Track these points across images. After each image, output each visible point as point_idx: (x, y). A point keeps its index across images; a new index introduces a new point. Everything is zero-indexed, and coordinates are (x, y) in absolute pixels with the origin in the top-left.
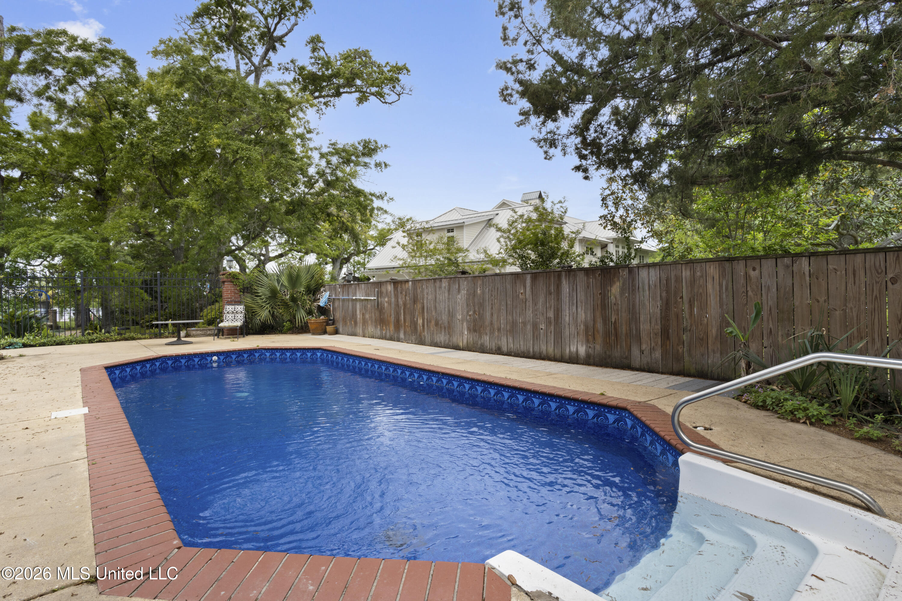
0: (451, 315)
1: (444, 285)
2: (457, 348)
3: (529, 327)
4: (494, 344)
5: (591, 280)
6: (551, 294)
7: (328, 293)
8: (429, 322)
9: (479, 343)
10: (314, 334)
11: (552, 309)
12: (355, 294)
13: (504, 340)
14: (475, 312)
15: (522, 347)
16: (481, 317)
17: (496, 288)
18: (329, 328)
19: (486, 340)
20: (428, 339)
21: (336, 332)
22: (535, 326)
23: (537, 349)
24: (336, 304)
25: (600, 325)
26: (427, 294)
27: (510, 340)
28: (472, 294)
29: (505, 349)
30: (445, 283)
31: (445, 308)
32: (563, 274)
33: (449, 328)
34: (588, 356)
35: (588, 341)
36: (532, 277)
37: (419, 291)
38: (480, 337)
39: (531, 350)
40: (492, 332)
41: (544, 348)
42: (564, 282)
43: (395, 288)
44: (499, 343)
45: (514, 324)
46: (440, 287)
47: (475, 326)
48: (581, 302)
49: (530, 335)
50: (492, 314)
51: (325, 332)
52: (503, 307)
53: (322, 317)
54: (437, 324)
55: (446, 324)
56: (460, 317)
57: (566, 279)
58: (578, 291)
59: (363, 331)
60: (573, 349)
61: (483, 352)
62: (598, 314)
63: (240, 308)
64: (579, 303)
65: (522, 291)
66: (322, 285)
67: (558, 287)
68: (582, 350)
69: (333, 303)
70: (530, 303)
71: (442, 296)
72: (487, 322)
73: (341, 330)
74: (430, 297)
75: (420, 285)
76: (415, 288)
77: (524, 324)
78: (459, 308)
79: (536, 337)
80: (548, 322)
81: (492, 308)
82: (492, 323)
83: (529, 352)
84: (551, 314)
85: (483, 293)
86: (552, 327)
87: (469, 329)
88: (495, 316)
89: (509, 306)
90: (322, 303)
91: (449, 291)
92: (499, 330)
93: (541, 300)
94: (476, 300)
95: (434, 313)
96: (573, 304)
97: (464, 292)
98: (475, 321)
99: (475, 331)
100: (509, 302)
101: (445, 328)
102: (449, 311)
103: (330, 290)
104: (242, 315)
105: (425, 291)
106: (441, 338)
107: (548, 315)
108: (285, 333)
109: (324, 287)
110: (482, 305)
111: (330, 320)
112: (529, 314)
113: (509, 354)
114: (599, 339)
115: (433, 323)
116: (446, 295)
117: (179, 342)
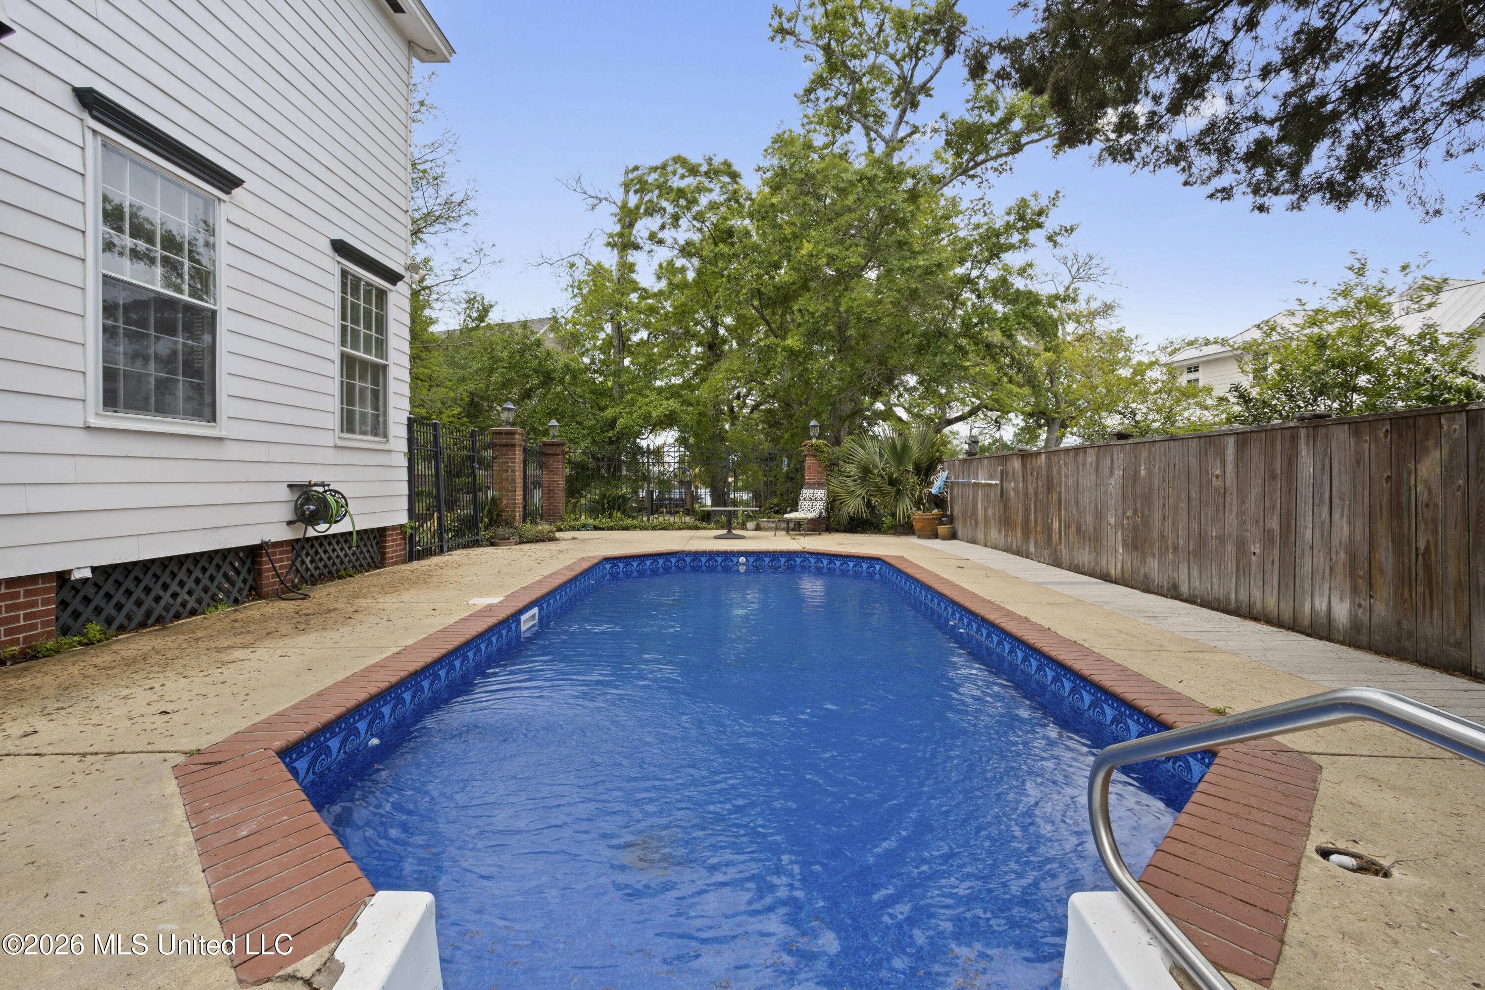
0: (1100, 515)
1: (1089, 460)
2: (1106, 578)
3: (1230, 548)
4: (1166, 577)
5: (1367, 446)
6: (1274, 477)
7: (945, 474)
8: (1068, 527)
9: (1142, 572)
10: (920, 537)
11: (1277, 513)
12: (976, 477)
13: (1183, 569)
14: (1135, 511)
15: (1216, 587)
16: (1146, 522)
17: (1172, 465)
18: (942, 529)
19: (1152, 566)
20: (1065, 559)
21: (953, 536)
22: (1241, 546)
23: (1243, 595)
24: (956, 491)
25: (1385, 555)
26: (1066, 476)
27: (1195, 573)
28: (1131, 478)
29: (1184, 589)
30: (1091, 458)
31: (1090, 502)
32: (1303, 432)
33: (1095, 540)
34: (1355, 624)
35: (1355, 590)
36: (1237, 443)
37: (1055, 470)
38: (1144, 561)
39: (1233, 596)
40: (1163, 554)
41: (1257, 594)
42: (1304, 453)
43: (1024, 466)
44: (1176, 575)
45: (1202, 538)
46: (1084, 464)
47: (1135, 538)
48: (1342, 499)
49: (1230, 566)
50: (1164, 518)
51: (936, 536)
52: (1183, 505)
53: (935, 511)
54: (1079, 531)
55: (1092, 532)
56: (1112, 520)
57: (1308, 444)
58: (1335, 471)
59: (985, 538)
60: (1321, 605)
61: (1147, 590)
62: (1381, 528)
63: (821, 493)
64: (1336, 501)
65: (1218, 472)
66: (940, 460)
67: (1291, 462)
68: (1342, 611)
69: (952, 489)
70: (1232, 498)
71: (1088, 480)
72: (1155, 534)
73: (960, 533)
74: (1069, 482)
75: (1056, 459)
76: (1049, 466)
77: (1221, 539)
78: (1112, 502)
79: (1242, 570)
80: (1268, 537)
81: (1164, 505)
82: (1163, 536)
83: (1228, 600)
84: (1274, 523)
85: (1150, 474)
86: (1276, 552)
87: (1125, 544)
88: (1169, 522)
89: (1193, 503)
90: (934, 490)
91: (1097, 470)
92: (1175, 549)
93: (1255, 491)
94: (1138, 490)
95: (1074, 512)
96: (1322, 502)
97: (1118, 473)
98: (1135, 528)
99: (1135, 548)
100: (1193, 495)
101: (1090, 540)
102: (1096, 507)
103: (949, 469)
104: (822, 503)
105: (1063, 471)
106: (1085, 557)
107: (1268, 525)
108: (884, 533)
109: (942, 463)
110: (1147, 498)
111: (946, 516)
112: (1231, 519)
113: (1190, 600)
114: (1385, 590)
115: (1073, 529)
116: (1093, 477)
117: (730, 536)
